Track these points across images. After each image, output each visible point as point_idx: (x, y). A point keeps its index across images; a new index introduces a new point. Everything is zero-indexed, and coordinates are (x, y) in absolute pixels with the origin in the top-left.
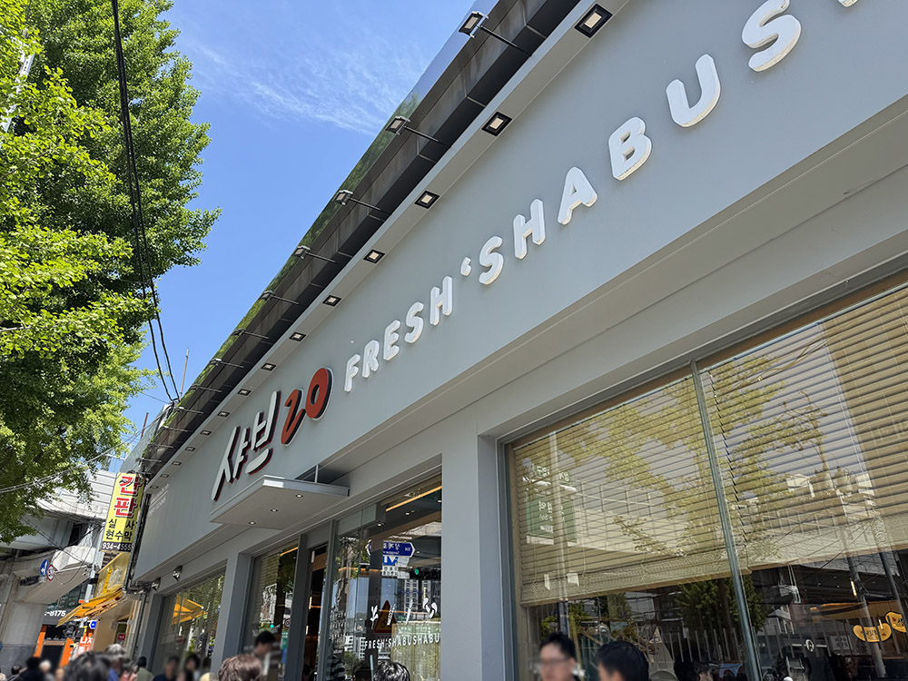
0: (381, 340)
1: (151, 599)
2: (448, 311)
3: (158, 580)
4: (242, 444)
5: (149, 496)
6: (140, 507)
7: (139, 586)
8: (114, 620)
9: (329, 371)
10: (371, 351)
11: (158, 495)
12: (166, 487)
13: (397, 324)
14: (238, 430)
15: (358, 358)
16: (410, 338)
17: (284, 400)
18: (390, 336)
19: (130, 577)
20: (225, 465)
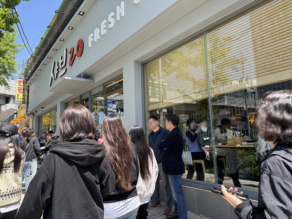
0: (100, 27)
1: (35, 117)
2: (123, 15)
3: (36, 112)
4: (57, 67)
5: (29, 87)
6: (26, 90)
7: (30, 114)
8: (25, 124)
9: (82, 40)
10: (96, 32)
11: (31, 86)
12: (34, 83)
13: (105, 21)
14: (55, 63)
15: (92, 35)
16: (110, 26)
17: (68, 52)
18: (103, 26)
19: (27, 111)
20: (52, 74)
